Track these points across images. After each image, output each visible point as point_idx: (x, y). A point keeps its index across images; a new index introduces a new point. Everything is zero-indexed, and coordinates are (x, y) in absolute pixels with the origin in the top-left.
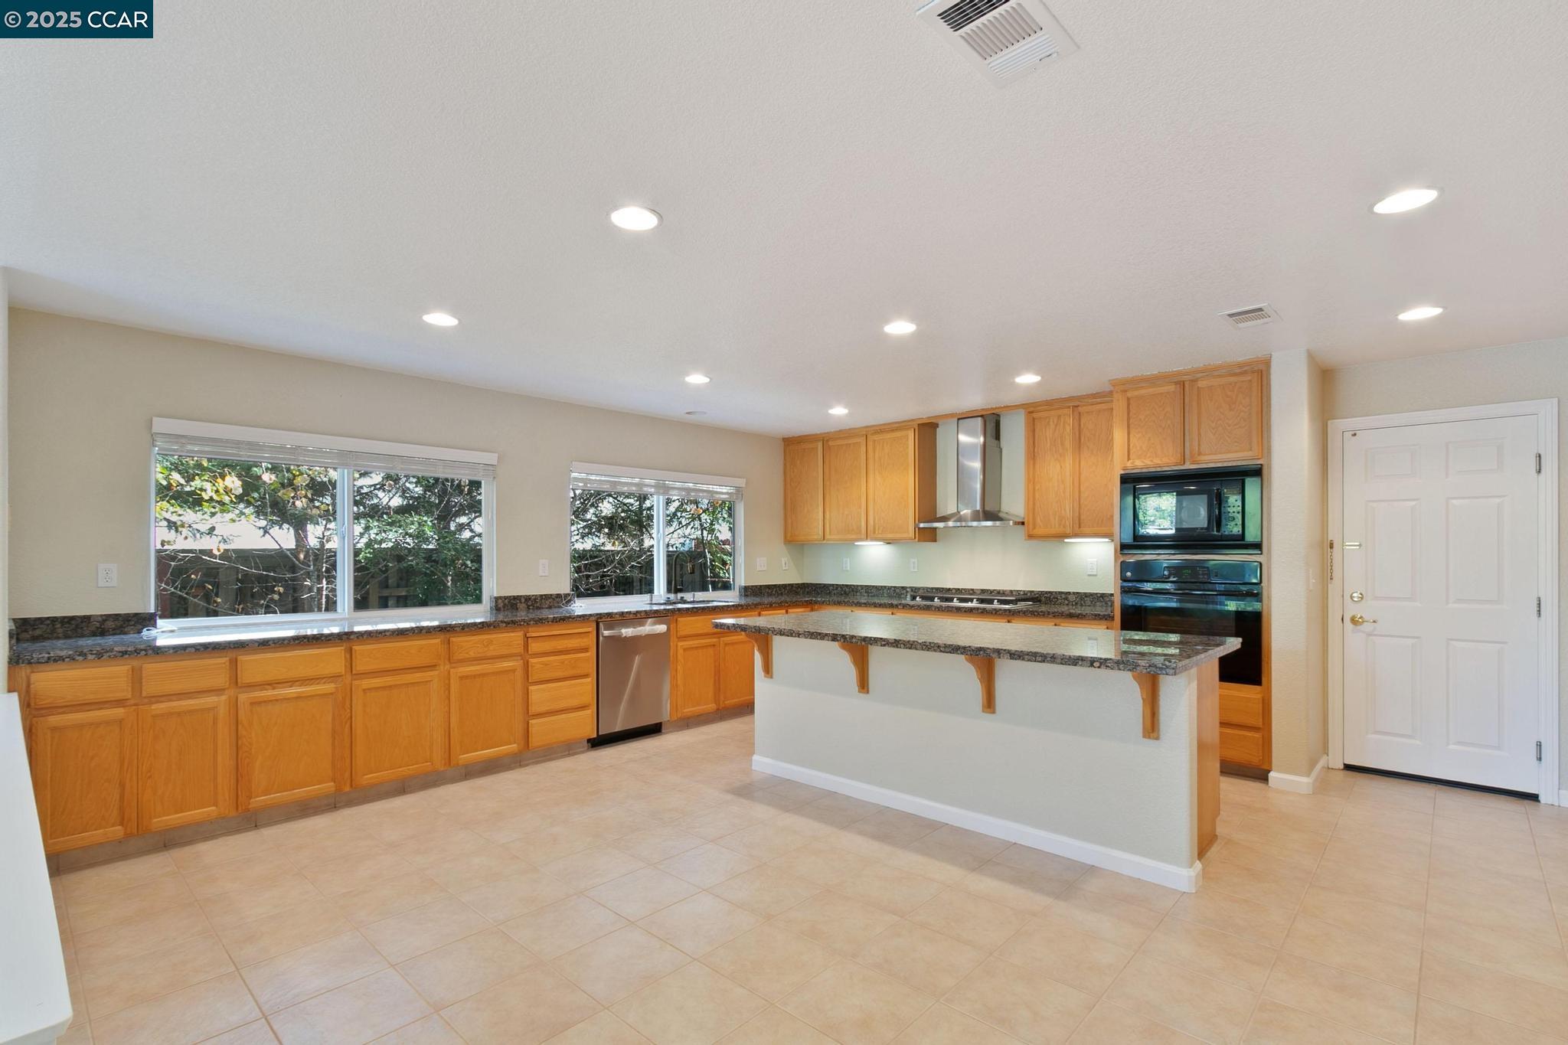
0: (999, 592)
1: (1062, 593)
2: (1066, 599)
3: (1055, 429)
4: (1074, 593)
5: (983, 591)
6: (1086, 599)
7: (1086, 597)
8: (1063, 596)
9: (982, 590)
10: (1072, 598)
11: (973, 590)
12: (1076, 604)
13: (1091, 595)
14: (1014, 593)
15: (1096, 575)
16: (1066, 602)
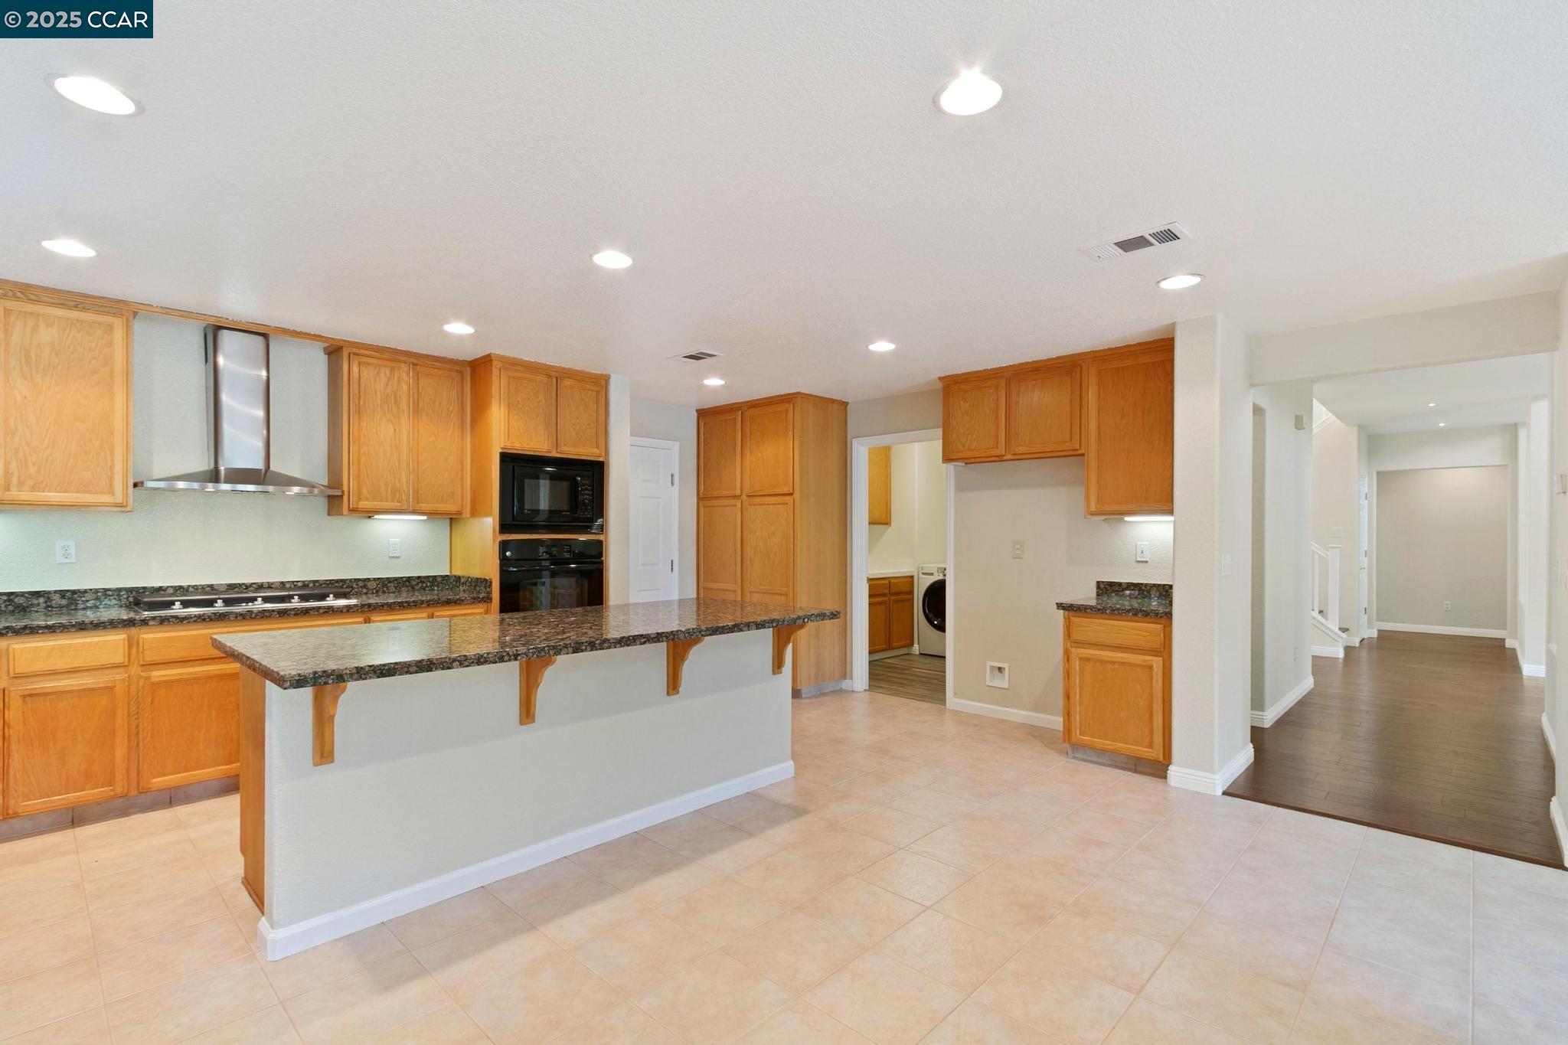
0: (260, 587)
1: (359, 580)
2: (365, 587)
3: (387, 384)
4: (374, 579)
5: (231, 587)
6: (389, 585)
7: (390, 582)
8: (361, 584)
9: (230, 585)
10: (372, 585)
11: (211, 586)
12: (377, 592)
13: (396, 579)
14: (288, 586)
15: (399, 557)
16: (365, 591)
